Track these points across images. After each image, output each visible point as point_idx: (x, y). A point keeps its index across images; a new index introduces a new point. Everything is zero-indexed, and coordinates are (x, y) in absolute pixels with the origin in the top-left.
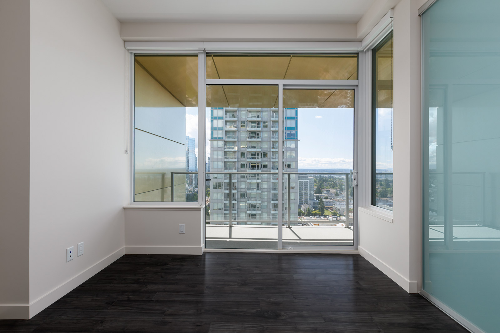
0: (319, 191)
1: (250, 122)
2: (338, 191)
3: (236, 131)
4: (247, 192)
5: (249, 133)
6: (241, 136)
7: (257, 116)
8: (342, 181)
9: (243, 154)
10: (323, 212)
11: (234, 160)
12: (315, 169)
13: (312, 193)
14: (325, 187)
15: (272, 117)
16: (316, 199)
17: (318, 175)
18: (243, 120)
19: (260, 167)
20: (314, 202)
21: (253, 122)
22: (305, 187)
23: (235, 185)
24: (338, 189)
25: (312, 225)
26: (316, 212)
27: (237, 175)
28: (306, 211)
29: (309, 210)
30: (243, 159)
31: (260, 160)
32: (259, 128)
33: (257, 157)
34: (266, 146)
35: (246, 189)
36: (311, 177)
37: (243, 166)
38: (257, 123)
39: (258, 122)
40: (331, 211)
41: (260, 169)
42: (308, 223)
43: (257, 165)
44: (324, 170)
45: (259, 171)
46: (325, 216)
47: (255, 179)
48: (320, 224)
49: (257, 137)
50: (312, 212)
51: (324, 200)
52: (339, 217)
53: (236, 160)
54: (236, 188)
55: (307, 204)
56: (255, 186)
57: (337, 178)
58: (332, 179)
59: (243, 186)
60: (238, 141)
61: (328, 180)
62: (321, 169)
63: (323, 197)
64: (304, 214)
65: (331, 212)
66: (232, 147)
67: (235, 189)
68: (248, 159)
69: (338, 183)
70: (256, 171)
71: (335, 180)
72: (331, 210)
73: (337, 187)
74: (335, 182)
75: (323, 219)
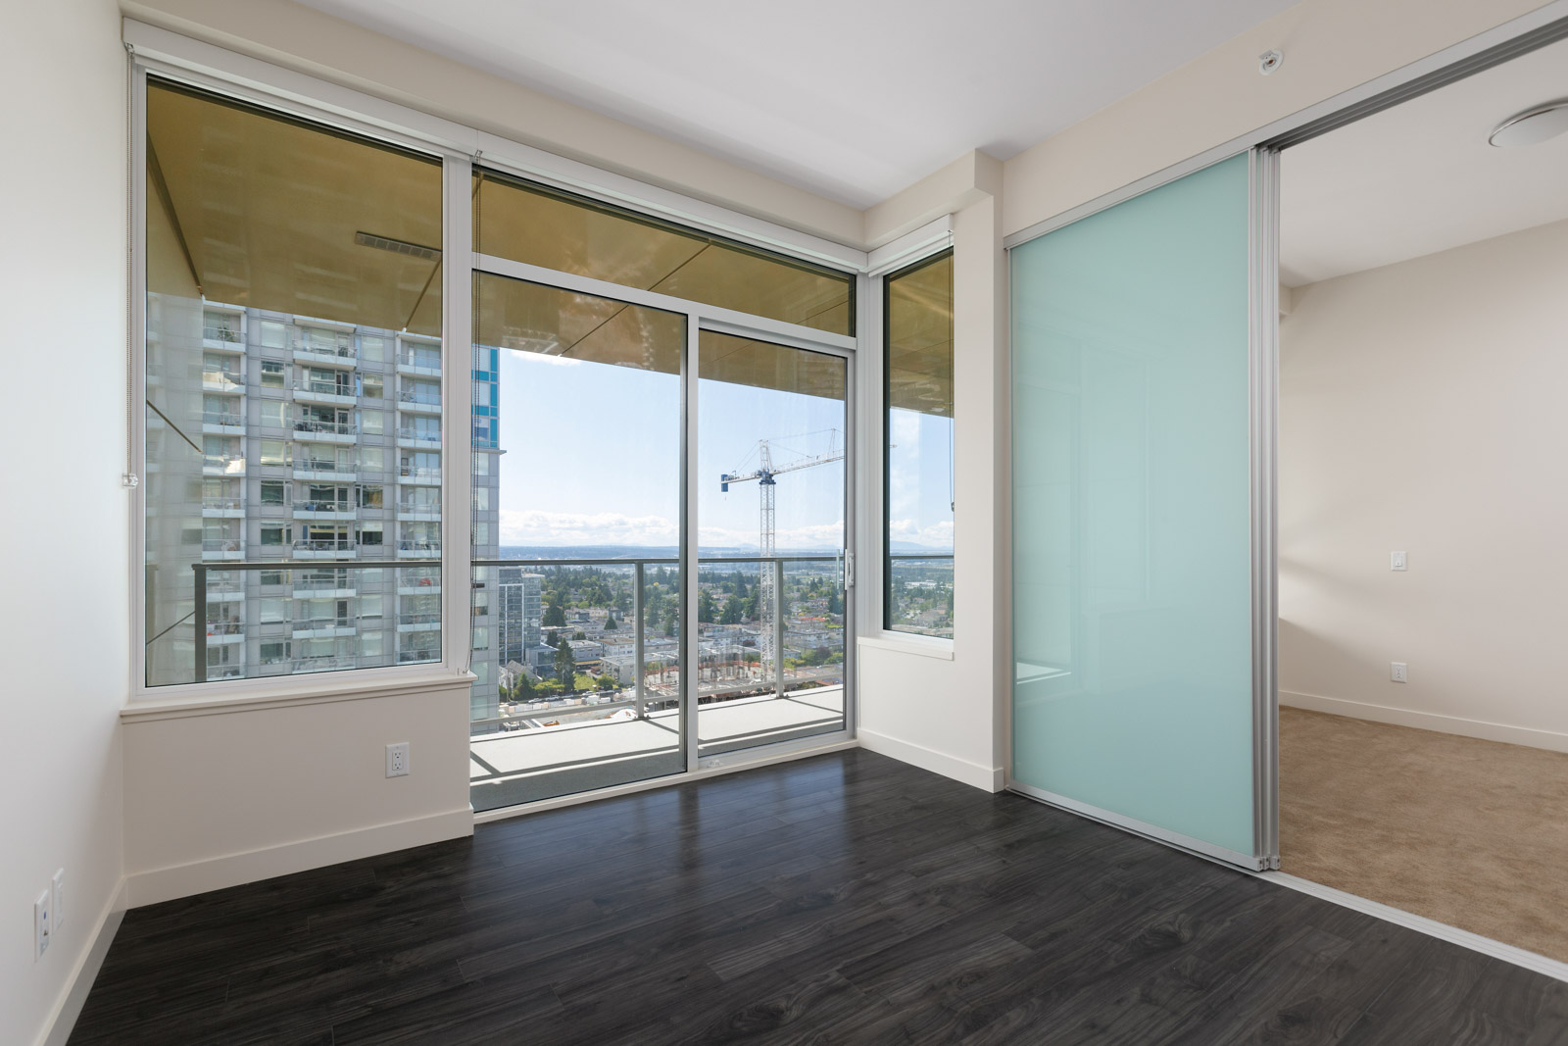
0: (555, 617)
1: (305, 367)
2: (614, 615)
3: (238, 397)
4: (294, 637)
5: (300, 410)
6: (264, 416)
7: (337, 351)
8: (625, 584)
9: (273, 491)
10: (570, 681)
11: (231, 513)
12: (541, 546)
13: (535, 623)
14: (573, 603)
15: (403, 363)
16: (547, 643)
17: (553, 567)
18: (273, 355)
19: (351, 538)
20: (541, 656)
21: (316, 369)
22: (510, 608)
23: (232, 613)
24: (615, 609)
25: (536, 726)
26: (547, 684)
27: (243, 573)
28: (515, 685)
29: (525, 681)
30: (274, 510)
31: (351, 515)
32: (348, 394)
33: (336, 502)
34: (374, 464)
35: (288, 627)
36: (529, 574)
37: (272, 536)
38: (338, 377)
39: (341, 374)
40: (596, 676)
41: (352, 549)
42: (525, 722)
43: (336, 532)
44: (570, 550)
45: (349, 555)
46: (577, 694)
47: (330, 585)
48: (559, 718)
49: (336, 429)
50: (536, 688)
51: (572, 644)
52: (619, 690)
53: (241, 513)
54: (237, 626)
55: (519, 660)
56: (331, 613)
57: (610, 575)
58: (594, 578)
59: (268, 616)
60: (248, 437)
61: (584, 581)
62: (559, 546)
63: (571, 636)
64: (510, 695)
65: (594, 678)
66: (221, 459)
67: (231, 629)
68: (296, 508)
69: (613, 590)
70: (331, 555)
71: (605, 580)
72: (594, 672)
73: (611, 600)
74: (606, 585)
75: (570, 702)
